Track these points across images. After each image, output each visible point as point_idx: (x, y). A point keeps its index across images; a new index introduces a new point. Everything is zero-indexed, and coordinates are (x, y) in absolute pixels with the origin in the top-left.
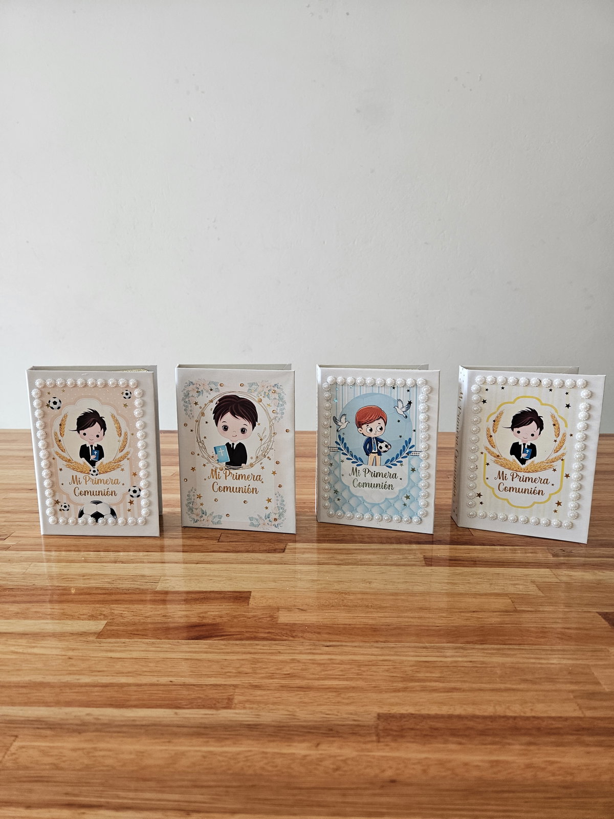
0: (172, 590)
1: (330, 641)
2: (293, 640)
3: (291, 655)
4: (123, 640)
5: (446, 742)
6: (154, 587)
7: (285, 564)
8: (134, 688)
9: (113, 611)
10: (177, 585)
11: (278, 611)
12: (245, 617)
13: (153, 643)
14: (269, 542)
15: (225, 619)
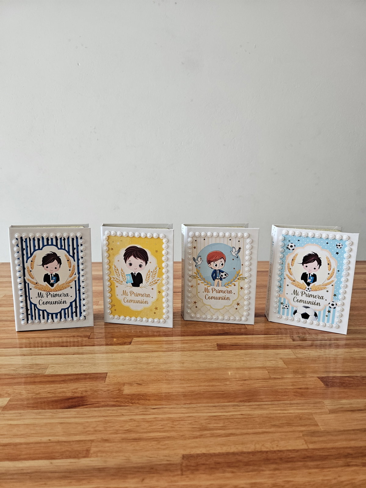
0: (56, 374)
1: (156, 405)
2: (132, 406)
3: (130, 416)
4: (19, 411)
5: (224, 472)
6: (44, 372)
7: (131, 352)
8: (25, 446)
9: (15, 391)
10: (60, 370)
11: (124, 386)
12: (102, 391)
13: (40, 413)
14: (122, 337)
15: (89, 393)
